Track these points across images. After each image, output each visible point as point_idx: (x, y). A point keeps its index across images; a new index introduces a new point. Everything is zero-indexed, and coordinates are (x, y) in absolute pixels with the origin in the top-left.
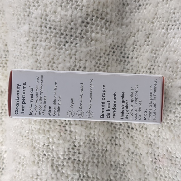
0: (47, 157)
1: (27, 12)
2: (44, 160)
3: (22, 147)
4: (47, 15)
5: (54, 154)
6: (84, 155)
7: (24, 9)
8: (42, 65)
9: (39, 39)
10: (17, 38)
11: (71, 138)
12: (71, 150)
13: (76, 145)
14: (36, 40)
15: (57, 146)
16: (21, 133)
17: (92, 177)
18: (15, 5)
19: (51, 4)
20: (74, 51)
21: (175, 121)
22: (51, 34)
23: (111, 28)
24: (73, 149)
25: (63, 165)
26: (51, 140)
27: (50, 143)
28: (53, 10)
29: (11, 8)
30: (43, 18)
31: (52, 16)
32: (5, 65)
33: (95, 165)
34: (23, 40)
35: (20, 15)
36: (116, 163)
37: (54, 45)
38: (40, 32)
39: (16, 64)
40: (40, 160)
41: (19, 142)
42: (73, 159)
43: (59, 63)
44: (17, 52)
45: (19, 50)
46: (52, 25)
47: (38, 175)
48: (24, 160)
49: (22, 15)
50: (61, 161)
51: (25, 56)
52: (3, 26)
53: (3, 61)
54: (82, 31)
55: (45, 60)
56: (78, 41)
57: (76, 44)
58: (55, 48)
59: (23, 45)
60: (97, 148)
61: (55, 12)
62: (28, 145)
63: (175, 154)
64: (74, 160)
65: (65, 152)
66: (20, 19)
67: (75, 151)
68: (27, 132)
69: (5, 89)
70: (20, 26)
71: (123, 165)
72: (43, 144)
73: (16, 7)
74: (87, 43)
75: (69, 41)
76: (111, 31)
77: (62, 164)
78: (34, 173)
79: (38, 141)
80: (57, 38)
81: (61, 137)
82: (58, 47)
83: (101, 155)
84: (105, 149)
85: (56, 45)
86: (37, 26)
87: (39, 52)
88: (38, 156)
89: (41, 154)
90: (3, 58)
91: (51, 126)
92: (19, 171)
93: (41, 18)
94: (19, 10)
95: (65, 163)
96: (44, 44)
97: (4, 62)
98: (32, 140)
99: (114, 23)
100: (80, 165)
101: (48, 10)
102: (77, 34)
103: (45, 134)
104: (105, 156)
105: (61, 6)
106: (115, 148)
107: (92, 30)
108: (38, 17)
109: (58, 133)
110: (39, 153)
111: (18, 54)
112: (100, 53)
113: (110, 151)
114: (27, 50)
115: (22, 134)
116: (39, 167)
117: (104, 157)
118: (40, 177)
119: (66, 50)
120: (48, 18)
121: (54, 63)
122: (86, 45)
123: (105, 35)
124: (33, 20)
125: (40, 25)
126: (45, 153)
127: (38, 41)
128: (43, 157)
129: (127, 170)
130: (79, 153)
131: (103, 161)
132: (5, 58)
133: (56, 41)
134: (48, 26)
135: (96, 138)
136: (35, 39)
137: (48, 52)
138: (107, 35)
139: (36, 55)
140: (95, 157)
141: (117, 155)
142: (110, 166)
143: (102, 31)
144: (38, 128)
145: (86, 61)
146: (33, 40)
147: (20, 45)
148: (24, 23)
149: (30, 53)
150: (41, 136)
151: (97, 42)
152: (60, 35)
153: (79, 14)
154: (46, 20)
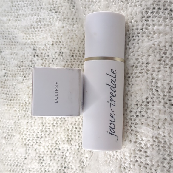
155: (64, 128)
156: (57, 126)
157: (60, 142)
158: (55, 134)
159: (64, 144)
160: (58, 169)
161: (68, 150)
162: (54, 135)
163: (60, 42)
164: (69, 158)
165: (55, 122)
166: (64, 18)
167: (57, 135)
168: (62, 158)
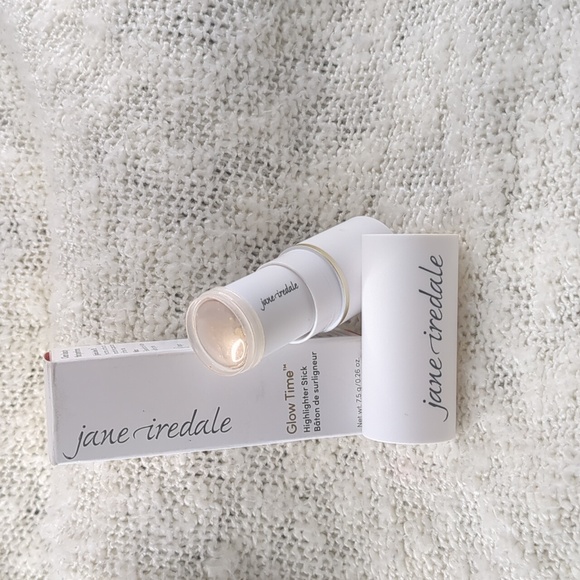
0: (147, 473)
1: (91, 148)
2: (141, 479)
4: (137, 158)
5: (165, 465)
6: (232, 467)
7: (85, 143)
8: (128, 267)
9: (121, 208)
10: (71, 206)
12: (201, 455)
14: (115, 212)
17: (249, 515)
18: (65, 134)
19: (145, 132)
20: (199, 235)
22: (148, 198)
23: (280, 184)
24: (206, 453)
25: (185, 488)
28: (150, 145)
29: (54, 139)
30: (128, 164)
31: (148, 158)
32: (38, 265)
33: (256, 489)
34: (85, 212)
35: (76, 155)
36: (308, 481)
37: (155, 223)
38: (123, 195)
39: (70, 263)
40: (132, 480)
42: (206, 474)
43: (167, 263)
44: (72, 237)
45: (76, 234)
46: (150, 179)
47: (128, 514)
48: (95, 482)
49: (81, 156)
50: (180, 480)
51: (90, 248)
52: (31, 174)
53: (32, 254)
54: (215, 190)
55: (136, 257)
56: (208, 214)
57: (204, 220)
58: (158, 230)
59: (84, 223)
60: (262, 450)
61: (155, 151)
64: (209, 476)
65: (189, 460)
66: (78, 165)
67: (212, 456)
70: (77, 180)
71: (323, 486)
73: (68, 138)
74: (227, 217)
75: (189, 212)
76: (280, 190)
77: (182, 487)
78: (119, 510)
80: (161, 207)
82: (164, 226)
84: (282, 452)
85: (160, 222)
86: (116, 182)
87: (121, 237)
88: (128, 471)
89: (134, 467)
90: (32, 247)
92: (82, 508)
93: (125, 164)
94: (74, 144)
95: (189, 485)
96: (133, 220)
97: (34, 258)
99: (287, 171)
100: (223, 487)
101: (139, 145)
102: (206, 199)
104: (282, 468)
105: (168, 136)
106: (305, 447)
107: (237, 188)
108: (116, 162)
111: (74, 242)
112: (256, 239)
113: (292, 456)
114: (94, 234)
116: (130, 496)
117: (279, 469)
118: (133, 518)
119: (182, 233)
120: (140, 163)
121: (156, 261)
122: (226, 222)
123: (267, 199)
124: (106, 166)
125: (121, 178)
127: (119, 214)
128: (139, 473)
129: (332, 497)
130: (220, 462)
131: (277, 479)
132: (38, 247)
133: (160, 212)
134: (141, 181)
136: (112, 210)
137: (141, 237)
138: (271, 200)
139: (115, 245)
140: (257, 471)
141: (308, 465)
142: (292, 489)
143: (259, 189)
145: (226, 256)
146: (109, 212)
147: (79, 223)
148: (87, 175)
151: (250, 214)
152: (169, 200)
153: (208, 155)
154: (136, 168)
155: (31, 416)
156: (15, 412)
157: (24, 451)
158: (11, 431)
159: (34, 454)
160: (21, 517)
161: (43, 469)
162: (8, 433)
163: (11, 197)
164: (45, 489)
165: (8, 403)
166: (22, 138)
167: (14, 433)
168: (30, 489)
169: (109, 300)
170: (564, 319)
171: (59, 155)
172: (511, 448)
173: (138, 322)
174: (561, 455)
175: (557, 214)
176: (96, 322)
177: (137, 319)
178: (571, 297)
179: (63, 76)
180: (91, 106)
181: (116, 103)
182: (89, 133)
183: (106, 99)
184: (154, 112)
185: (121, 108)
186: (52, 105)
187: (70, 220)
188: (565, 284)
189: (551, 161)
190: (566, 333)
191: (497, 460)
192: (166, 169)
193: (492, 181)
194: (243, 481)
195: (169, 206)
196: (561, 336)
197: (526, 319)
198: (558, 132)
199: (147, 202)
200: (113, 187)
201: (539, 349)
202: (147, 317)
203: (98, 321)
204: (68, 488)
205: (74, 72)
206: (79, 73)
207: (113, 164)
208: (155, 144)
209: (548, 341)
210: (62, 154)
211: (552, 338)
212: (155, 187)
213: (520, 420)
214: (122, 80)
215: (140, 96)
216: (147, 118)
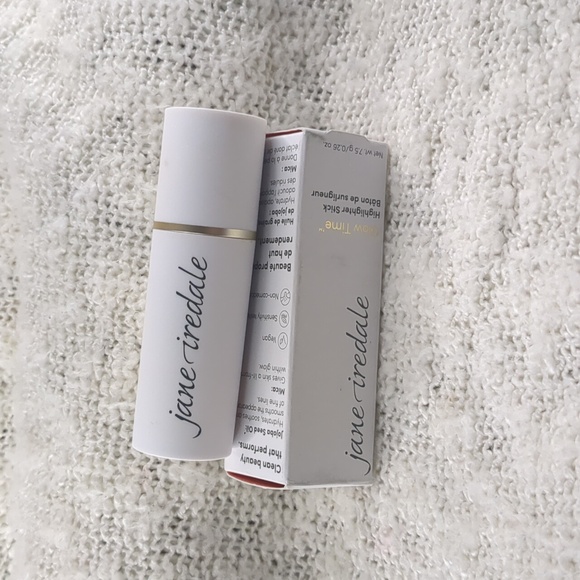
0: (107, 549)
1: (61, 185)
2: (101, 555)
3: (49, 524)
4: (110, 194)
5: (126, 539)
6: (200, 544)
7: (54, 179)
8: (97, 315)
9: (90, 249)
10: (38, 248)
11: (169, 498)
12: (167, 529)
13: (181, 517)
14: (84, 255)
15: (132, 518)
16: (45, 487)
18: (33, 169)
19: (119, 166)
21: (416, 446)
22: (121, 239)
24: (174, 527)
25: (149, 568)
26: (117, 504)
27: (114, 511)
28: (124, 180)
29: (22, 175)
30: (100, 201)
31: (121, 194)
32: (12, 315)
33: (230, 566)
34: (53, 254)
35: (44, 192)
37: (126, 266)
38: (93, 235)
39: (37, 311)
40: (91, 556)
41: (41, 512)
42: (172, 551)
44: (38, 282)
45: (43, 280)
46: (123, 217)
48: (54, 557)
49: (49, 193)
50: (144, 558)
51: (57, 294)
52: (6, 216)
53: (7, 303)
55: (105, 304)
58: (129, 273)
59: (52, 267)
60: (235, 521)
61: (129, 187)
62: (62, 520)
63: (414, 527)
64: (177, 555)
65: (153, 535)
66: (46, 203)
67: (179, 531)
68: (61, 484)
69: (10, 377)
70: (45, 220)
72: (98, 515)
73: (36, 173)
77: (145, 566)
79: (87, 508)
80: (134, 249)
81: (143, 497)
82: (136, 270)
83: (248, 539)
86: (86, 221)
87: (90, 282)
88: (88, 545)
89: (93, 541)
90: (6, 295)
91: (119, 467)
93: (96, 202)
94: (42, 180)
95: (153, 564)
97: (9, 307)
98: (72, 505)
100: (192, 567)
101: (112, 181)
103: (103, 490)
105: (144, 171)
108: (87, 199)
109: (137, 486)
110: (89, 538)
111: (41, 288)
114: (61, 279)
115: (49, 491)
120: (113, 200)
121: (126, 309)
124: (76, 204)
125: (92, 217)
126: (103, 537)
127: (88, 256)
128: (99, 549)
131: (253, 552)
132: (13, 295)
133: (133, 255)
134: (113, 220)
135: (232, 496)
136: (82, 252)
137: (111, 282)
139: (83, 291)
140: (231, 545)
144: (87, 473)
146: (77, 255)
147: (46, 267)
148: (56, 214)
149: (69, 285)
150: (93, 494)
152: (143, 241)
154: (108, 206)
169: (74, 353)
170: (563, 374)
171: (27, 193)
172: (501, 525)
173: (105, 376)
174: (558, 536)
175: (558, 253)
176: (61, 377)
177: (104, 373)
178: (573, 349)
179: (34, 106)
180: (62, 138)
181: (88, 135)
182: (59, 168)
183: (78, 131)
184: (129, 144)
185: (94, 140)
186: (22, 138)
187: (37, 264)
188: (566, 334)
189: (554, 193)
190: (565, 391)
191: (485, 537)
192: (141, 206)
193: (489, 217)
194: (214, 558)
195: (143, 247)
196: (560, 394)
197: (520, 374)
198: (564, 159)
199: (119, 243)
200: (83, 226)
201: (535, 409)
202: (115, 372)
203: (64, 376)
204: (26, 564)
205: (46, 103)
206: (52, 104)
207: (83, 201)
208: (130, 179)
209: (545, 400)
210: (30, 191)
211: (550, 397)
212: (127, 226)
213: (510, 491)
214: (96, 111)
215: (114, 127)
216: (122, 151)
